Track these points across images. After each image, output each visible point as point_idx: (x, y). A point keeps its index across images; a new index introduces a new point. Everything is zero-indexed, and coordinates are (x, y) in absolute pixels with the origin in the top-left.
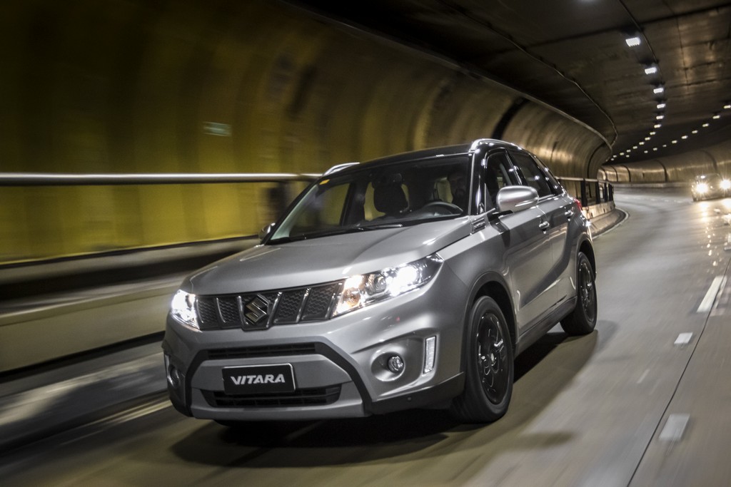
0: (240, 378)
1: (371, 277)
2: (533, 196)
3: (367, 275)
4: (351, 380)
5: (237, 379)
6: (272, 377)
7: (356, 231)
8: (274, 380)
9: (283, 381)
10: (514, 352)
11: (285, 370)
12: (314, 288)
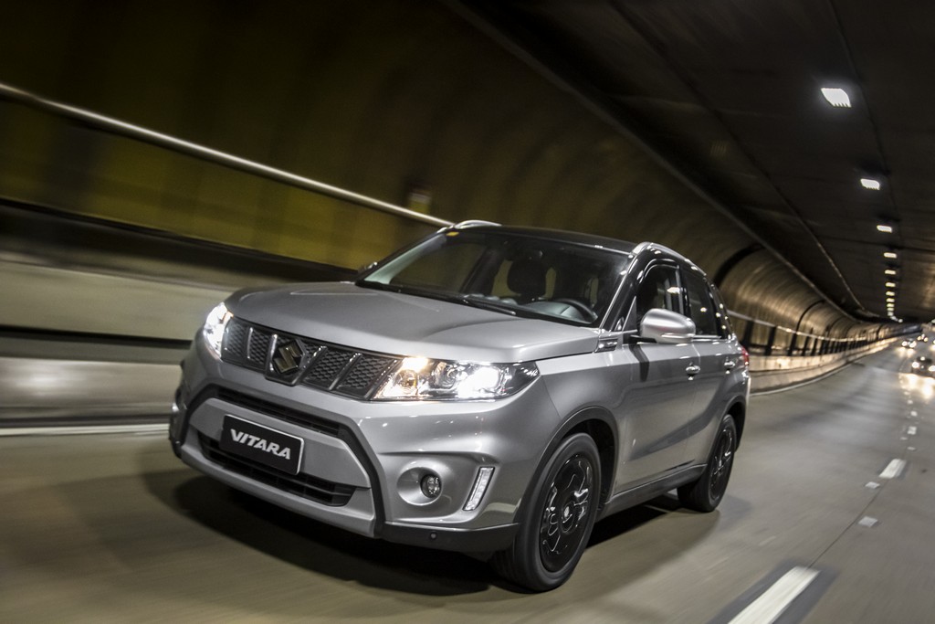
0: (241, 434)
1: (441, 366)
2: (688, 330)
3: (437, 361)
4: (369, 485)
5: (237, 434)
6: (277, 447)
7: (459, 302)
8: (278, 452)
9: (288, 457)
10: (599, 513)
11: (294, 445)
12: (364, 355)
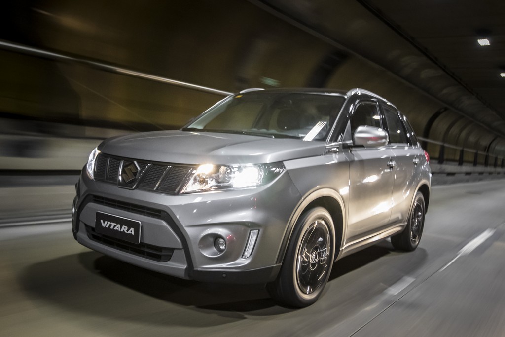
1: (223, 169)
2: (383, 137)
3: (219, 167)
5: (104, 223)
6: (127, 228)
8: (127, 231)
9: (133, 234)
11: (135, 225)
12: (174, 167)
